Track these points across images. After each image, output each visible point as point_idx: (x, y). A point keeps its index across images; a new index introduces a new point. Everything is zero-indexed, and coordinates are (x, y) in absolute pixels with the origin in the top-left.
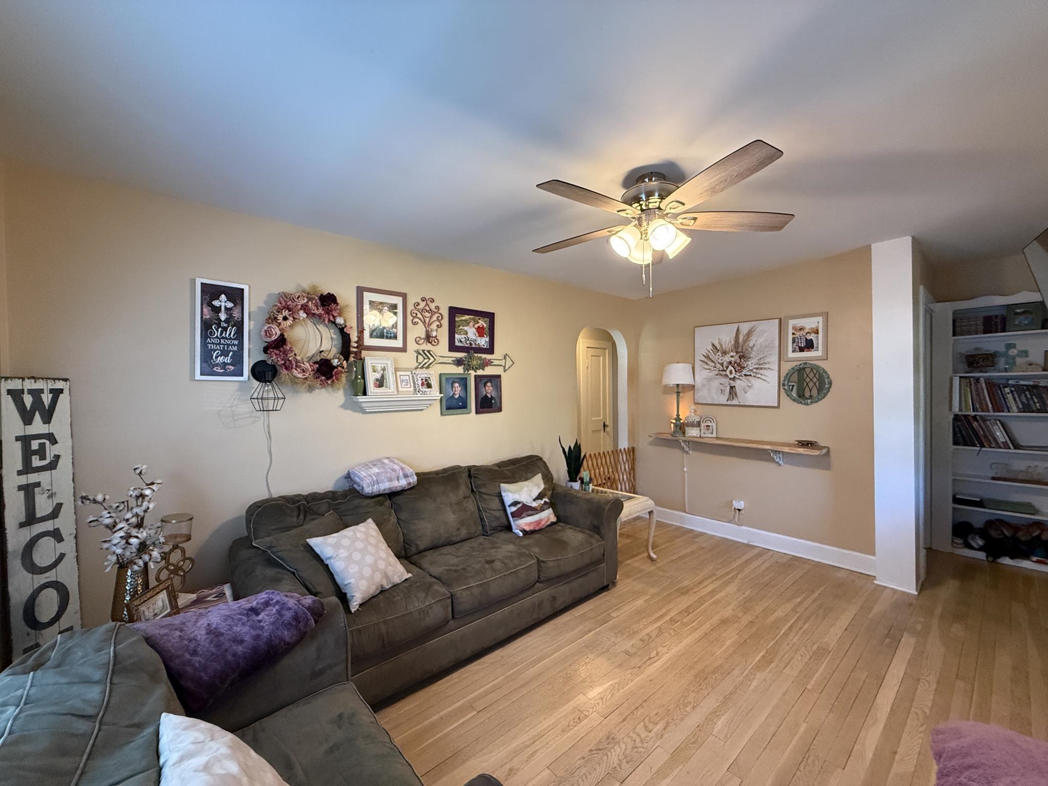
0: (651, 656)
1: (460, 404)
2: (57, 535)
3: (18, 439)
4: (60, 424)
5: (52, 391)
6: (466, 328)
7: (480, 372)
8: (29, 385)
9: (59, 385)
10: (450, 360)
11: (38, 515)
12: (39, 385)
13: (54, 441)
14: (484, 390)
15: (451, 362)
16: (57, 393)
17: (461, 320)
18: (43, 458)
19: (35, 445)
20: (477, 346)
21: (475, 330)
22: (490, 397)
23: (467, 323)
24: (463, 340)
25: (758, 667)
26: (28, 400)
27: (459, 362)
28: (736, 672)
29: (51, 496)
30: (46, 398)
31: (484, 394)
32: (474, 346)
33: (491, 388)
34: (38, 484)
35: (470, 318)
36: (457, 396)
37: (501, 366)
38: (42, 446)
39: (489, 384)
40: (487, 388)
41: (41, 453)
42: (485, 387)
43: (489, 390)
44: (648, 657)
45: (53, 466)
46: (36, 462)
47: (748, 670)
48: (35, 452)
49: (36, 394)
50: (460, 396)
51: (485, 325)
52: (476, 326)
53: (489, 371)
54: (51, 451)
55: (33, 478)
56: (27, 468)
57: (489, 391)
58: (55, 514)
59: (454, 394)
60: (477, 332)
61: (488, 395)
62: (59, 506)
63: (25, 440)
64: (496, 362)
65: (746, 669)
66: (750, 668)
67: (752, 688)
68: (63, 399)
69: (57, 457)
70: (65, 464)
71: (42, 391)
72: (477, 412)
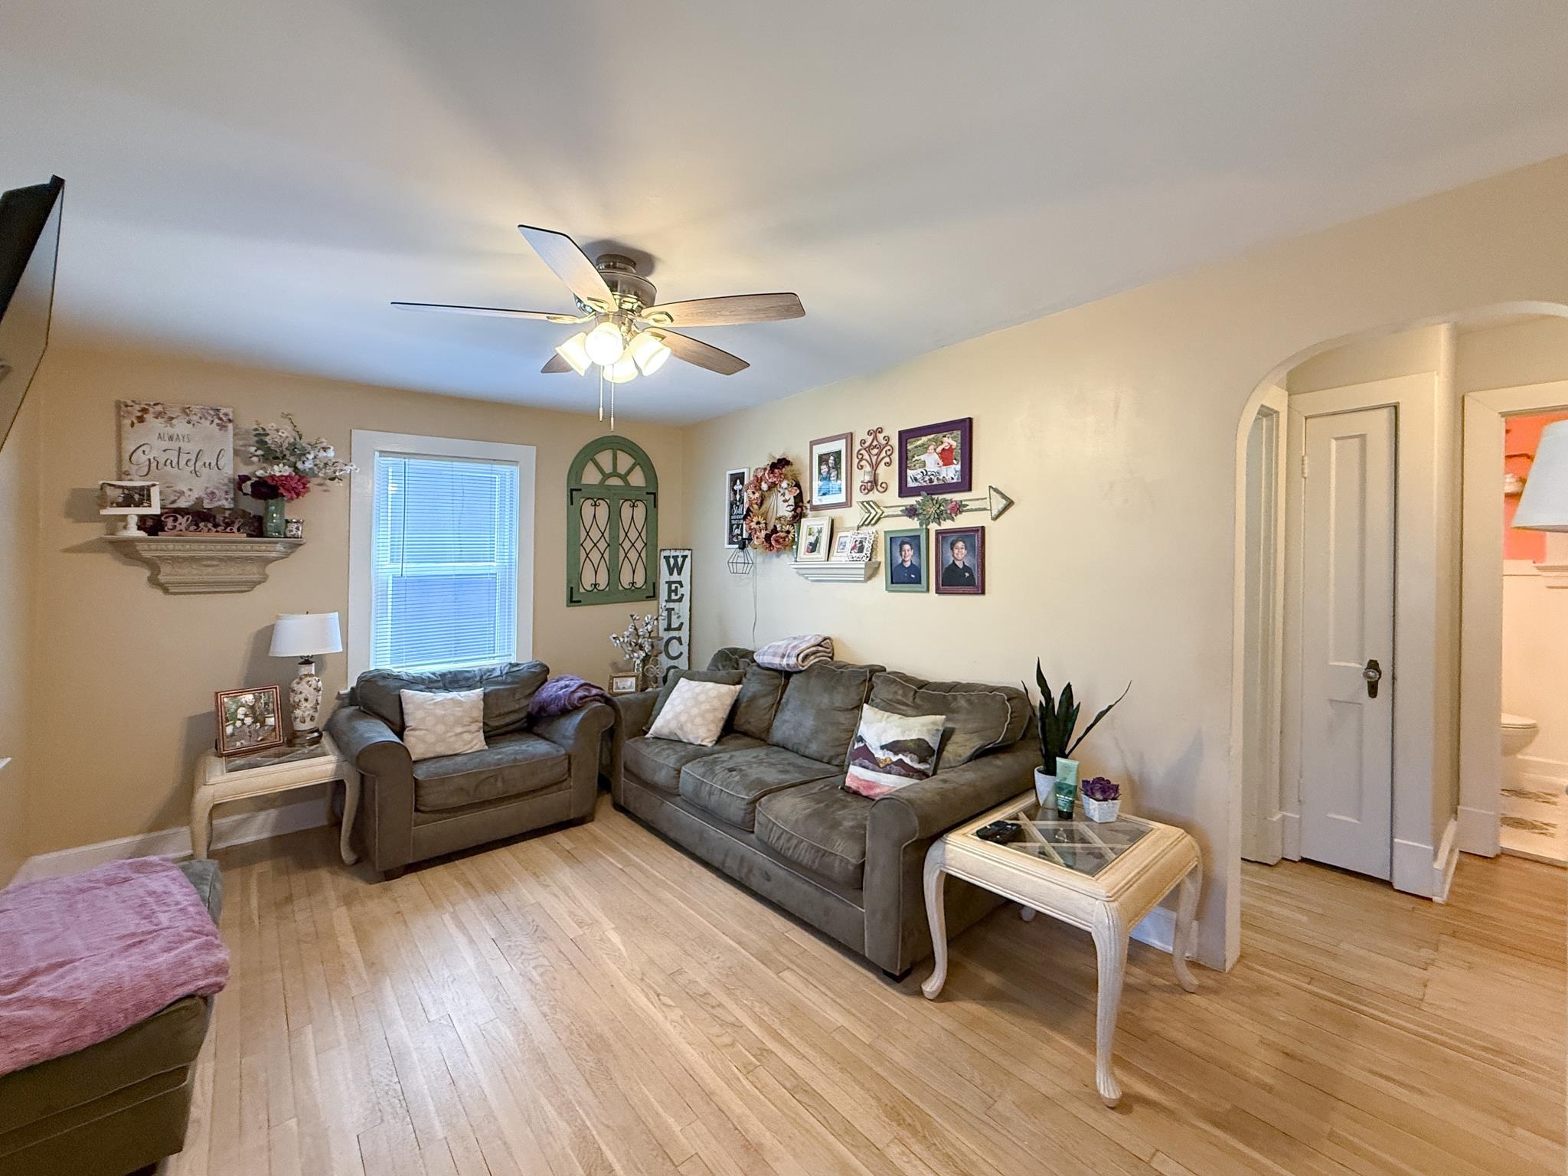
0: (661, 997)
1: (913, 576)
2: (679, 640)
3: (667, 582)
4: (685, 577)
5: (682, 556)
6: (922, 457)
7: (947, 525)
8: (673, 553)
9: (687, 553)
10: (898, 511)
11: (673, 627)
12: (677, 553)
13: (682, 586)
14: (950, 554)
15: (900, 513)
16: (684, 557)
17: (916, 447)
18: (676, 595)
19: (673, 588)
20: (942, 482)
21: (937, 457)
22: (961, 566)
23: (924, 448)
24: (918, 477)
25: (583, 1138)
26: (672, 561)
27: (911, 512)
28: (587, 1095)
29: (679, 617)
30: (680, 560)
31: (951, 562)
32: (935, 483)
33: (964, 551)
34: (673, 609)
35: (929, 440)
36: (907, 564)
37: (985, 509)
38: (676, 587)
39: (960, 544)
40: (956, 551)
41: (676, 591)
42: (952, 549)
43: (960, 555)
44: (659, 991)
45: (680, 600)
46: (674, 597)
47: (585, 1117)
48: (673, 591)
49: (676, 558)
50: (912, 564)
51: (954, 444)
52: (939, 449)
53: (963, 521)
54: (681, 591)
55: (671, 605)
56: (669, 600)
57: (960, 557)
58: (679, 628)
59: (904, 561)
60: (941, 458)
61: (957, 563)
62: (682, 624)
63: (670, 583)
64: (972, 505)
65: (587, 1114)
66: (588, 1123)
67: (543, 1101)
68: (688, 560)
69: (683, 595)
70: (686, 598)
71: (678, 556)
72: (938, 591)
